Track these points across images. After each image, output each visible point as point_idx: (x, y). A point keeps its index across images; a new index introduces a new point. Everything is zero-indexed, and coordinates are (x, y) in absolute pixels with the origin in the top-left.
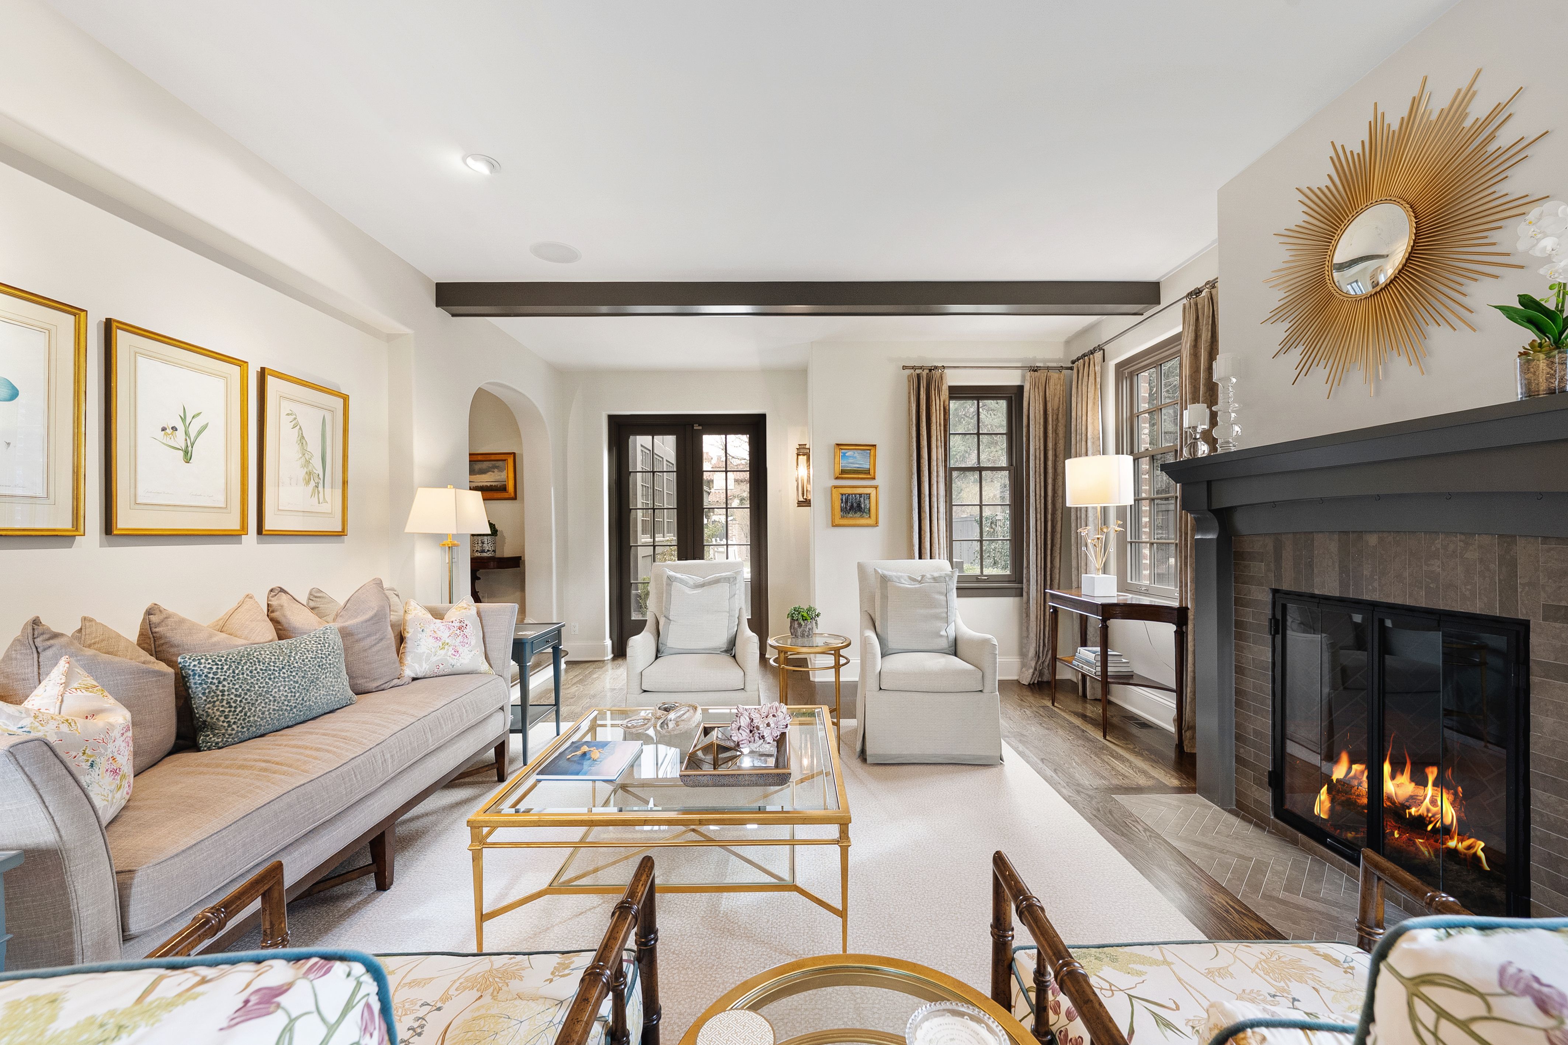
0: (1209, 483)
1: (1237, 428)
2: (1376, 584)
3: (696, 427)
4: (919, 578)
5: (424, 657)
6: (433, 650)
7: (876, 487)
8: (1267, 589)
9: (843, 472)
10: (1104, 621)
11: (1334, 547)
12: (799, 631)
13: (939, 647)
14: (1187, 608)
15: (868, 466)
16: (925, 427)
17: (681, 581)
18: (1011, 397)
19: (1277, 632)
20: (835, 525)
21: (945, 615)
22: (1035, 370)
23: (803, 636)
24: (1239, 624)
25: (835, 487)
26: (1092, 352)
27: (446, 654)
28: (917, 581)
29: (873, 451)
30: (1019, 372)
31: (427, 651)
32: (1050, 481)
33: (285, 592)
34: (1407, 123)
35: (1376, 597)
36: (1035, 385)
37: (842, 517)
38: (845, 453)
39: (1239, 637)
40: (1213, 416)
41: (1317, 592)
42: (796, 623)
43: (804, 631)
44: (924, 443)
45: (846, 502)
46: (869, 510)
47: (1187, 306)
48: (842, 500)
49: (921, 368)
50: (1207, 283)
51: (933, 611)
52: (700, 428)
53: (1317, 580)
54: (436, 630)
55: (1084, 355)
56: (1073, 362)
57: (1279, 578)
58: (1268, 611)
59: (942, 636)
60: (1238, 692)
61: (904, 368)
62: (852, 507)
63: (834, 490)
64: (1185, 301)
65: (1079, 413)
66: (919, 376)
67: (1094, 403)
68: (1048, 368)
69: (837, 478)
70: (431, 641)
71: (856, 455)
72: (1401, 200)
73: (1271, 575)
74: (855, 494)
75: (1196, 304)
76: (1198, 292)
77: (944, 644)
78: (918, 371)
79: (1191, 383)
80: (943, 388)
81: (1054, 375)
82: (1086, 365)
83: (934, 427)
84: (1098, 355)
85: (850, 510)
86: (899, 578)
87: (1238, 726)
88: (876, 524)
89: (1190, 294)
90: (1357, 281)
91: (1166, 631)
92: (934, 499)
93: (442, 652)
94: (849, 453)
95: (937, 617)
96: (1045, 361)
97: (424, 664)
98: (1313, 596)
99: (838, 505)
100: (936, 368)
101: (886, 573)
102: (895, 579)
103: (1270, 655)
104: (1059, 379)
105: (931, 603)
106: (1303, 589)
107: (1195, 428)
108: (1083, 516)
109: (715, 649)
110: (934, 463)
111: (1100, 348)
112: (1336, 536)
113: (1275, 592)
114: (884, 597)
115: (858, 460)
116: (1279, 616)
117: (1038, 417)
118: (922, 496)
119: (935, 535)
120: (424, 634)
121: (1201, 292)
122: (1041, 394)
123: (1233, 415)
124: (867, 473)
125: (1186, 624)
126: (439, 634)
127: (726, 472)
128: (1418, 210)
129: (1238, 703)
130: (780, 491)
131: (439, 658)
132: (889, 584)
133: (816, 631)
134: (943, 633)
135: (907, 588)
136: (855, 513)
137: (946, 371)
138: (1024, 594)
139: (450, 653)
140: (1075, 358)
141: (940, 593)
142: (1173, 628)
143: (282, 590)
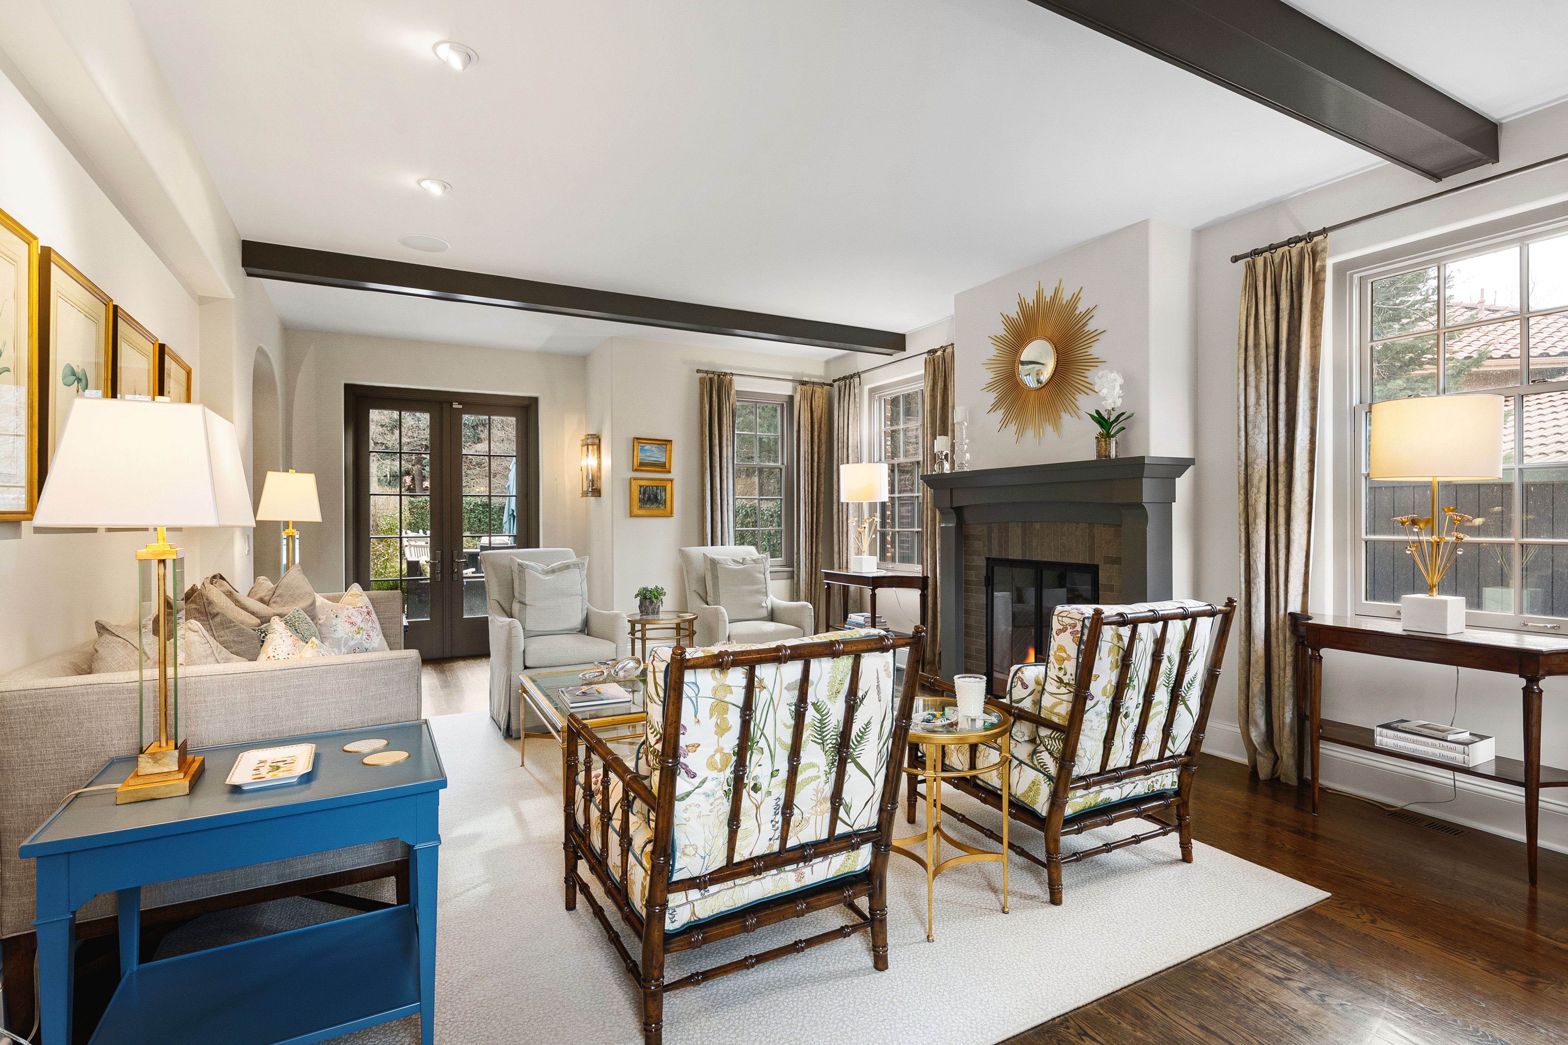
0: (951, 489)
1: (968, 455)
2: (1039, 551)
3: (456, 405)
4: (741, 561)
5: (343, 642)
6: (350, 634)
7: (671, 480)
8: (983, 558)
9: (642, 464)
10: (873, 590)
11: (1019, 531)
12: (650, 608)
13: (761, 616)
14: (927, 577)
15: (664, 460)
16: (717, 428)
17: (532, 568)
18: (783, 404)
19: (989, 585)
20: (632, 515)
21: (764, 590)
22: (803, 383)
23: (653, 613)
24: (967, 582)
25: (635, 479)
26: (852, 377)
27: (361, 639)
28: (740, 563)
29: (668, 446)
30: (791, 384)
31: (345, 636)
32: (815, 479)
33: (223, 579)
34: (1054, 298)
35: (1039, 558)
36: (803, 396)
37: (640, 508)
38: (643, 447)
39: (967, 590)
40: (953, 446)
41: (1010, 558)
42: (648, 601)
43: (655, 608)
44: (717, 441)
45: (644, 493)
46: (665, 502)
47: (928, 360)
48: (640, 491)
49: (713, 373)
50: (942, 347)
51: (755, 587)
52: (461, 407)
53: (1010, 551)
54: (350, 615)
55: (845, 378)
56: (834, 381)
57: (990, 550)
58: (984, 572)
59: (763, 607)
60: (966, 626)
61: (698, 371)
62: (649, 498)
63: (633, 482)
64: (926, 356)
65: (841, 425)
66: (711, 380)
67: (854, 418)
68: (814, 383)
69: (636, 470)
70: (348, 625)
71: (654, 449)
72: (1050, 340)
73: (986, 549)
74: (653, 487)
75: (934, 360)
76: (934, 351)
77: (764, 613)
78: (711, 376)
79: (931, 416)
80: (732, 392)
81: (818, 390)
82: (847, 386)
83: (725, 428)
84: (857, 380)
85: (647, 501)
86: (726, 560)
87: (966, 648)
88: (671, 515)
89: (929, 352)
90: (1029, 374)
91: (913, 596)
92: (725, 493)
93: (358, 636)
94: (647, 447)
95: (758, 592)
96: (809, 376)
97: (343, 648)
98: (1008, 560)
99: (636, 496)
100: (726, 374)
101: (715, 557)
102: (723, 562)
103: (985, 599)
104: (822, 393)
105: (753, 581)
106: (1003, 556)
107: (942, 452)
108: (845, 510)
109: (571, 630)
110: (724, 460)
111: (858, 375)
112: (1020, 525)
113: (988, 559)
114: (715, 577)
115: (655, 454)
116: (990, 575)
117: (807, 425)
118: (714, 490)
119: (726, 525)
120: (338, 621)
121: (936, 352)
122: (809, 405)
123: (966, 446)
124: (663, 467)
125: (927, 588)
126: (354, 619)
127: (489, 456)
128: (1058, 349)
129: (966, 634)
130: (556, 479)
131: (356, 642)
132: (718, 566)
133: (661, 609)
134: (764, 604)
135: (735, 569)
136: (652, 504)
137: (734, 377)
138: (795, 576)
139: (364, 638)
140: (836, 378)
141: (760, 572)
142: (919, 592)
143: (222, 578)
